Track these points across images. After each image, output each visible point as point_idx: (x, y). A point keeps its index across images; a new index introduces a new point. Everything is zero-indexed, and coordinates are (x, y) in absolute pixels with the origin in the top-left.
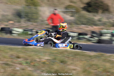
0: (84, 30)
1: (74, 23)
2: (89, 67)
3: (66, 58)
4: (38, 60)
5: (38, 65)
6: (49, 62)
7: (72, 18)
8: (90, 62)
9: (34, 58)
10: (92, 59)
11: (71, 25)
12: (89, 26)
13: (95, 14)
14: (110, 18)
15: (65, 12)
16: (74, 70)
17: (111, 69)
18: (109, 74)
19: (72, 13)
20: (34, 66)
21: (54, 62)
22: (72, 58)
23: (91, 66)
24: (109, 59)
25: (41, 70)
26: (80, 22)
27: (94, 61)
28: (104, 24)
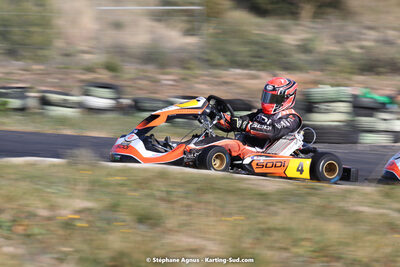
0: (242, 87)
1: (199, 59)
2: (258, 239)
3: (159, 202)
4: (44, 213)
5: (43, 231)
6: (88, 222)
7: (191, 40)
8: (260, 219)
9: (27, 206)
10: (269, 205)
11: (188, 69)
12: (262, 74)
13: (287, 22)
14: (349, 38)
15: (159, 17)
16: (194, 251)
17: (347, 244)
19: (189, 22)
20: (28, 236)
21: (109, 221)
22: (186, 202)
23: (263, 234)
24: (341, 204)
25: (55, 256)
26: (224, 55)
27: (275, 214)
28: (325, 63)
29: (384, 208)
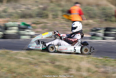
17: (17, 68)
18: (15, 75)
24: (15, 57)
29: (28, 58)
